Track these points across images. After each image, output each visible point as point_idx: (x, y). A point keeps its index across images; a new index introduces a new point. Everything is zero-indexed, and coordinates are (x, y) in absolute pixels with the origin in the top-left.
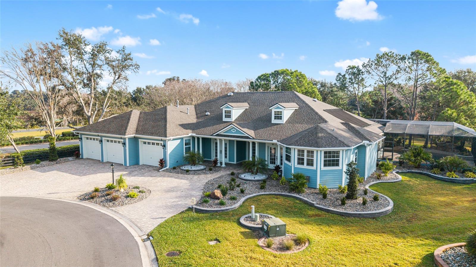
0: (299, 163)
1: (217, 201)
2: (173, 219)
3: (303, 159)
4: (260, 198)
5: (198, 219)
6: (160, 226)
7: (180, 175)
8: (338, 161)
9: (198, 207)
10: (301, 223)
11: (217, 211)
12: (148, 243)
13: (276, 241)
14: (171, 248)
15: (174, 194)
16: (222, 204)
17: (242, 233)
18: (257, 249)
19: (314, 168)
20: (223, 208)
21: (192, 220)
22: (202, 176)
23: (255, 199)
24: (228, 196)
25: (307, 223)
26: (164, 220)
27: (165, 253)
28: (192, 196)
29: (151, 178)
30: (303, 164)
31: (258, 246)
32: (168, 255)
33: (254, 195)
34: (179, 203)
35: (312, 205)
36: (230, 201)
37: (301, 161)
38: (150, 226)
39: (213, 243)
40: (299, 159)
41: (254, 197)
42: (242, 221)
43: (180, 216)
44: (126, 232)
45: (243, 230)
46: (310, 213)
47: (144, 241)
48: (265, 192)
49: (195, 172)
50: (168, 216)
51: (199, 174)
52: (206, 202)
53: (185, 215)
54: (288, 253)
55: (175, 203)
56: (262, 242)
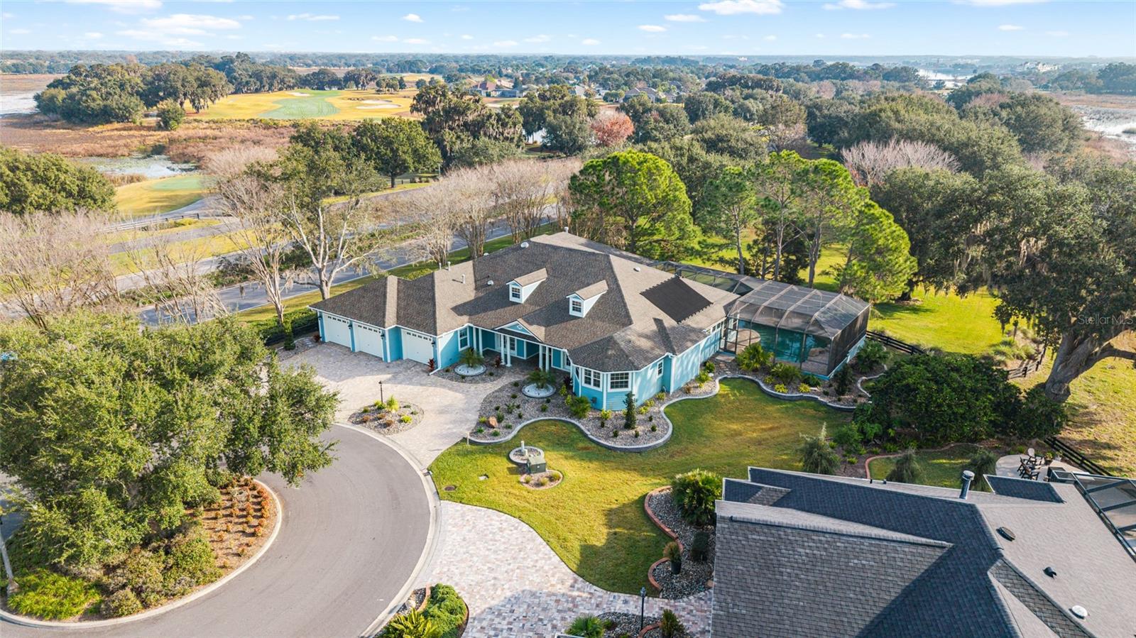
0: (586, 382)
1: (492, 431)
2: (448, 453)
3: (590, 379)
4: (537, 424)
5: (472, 453)
6: (437, 459)
7: (455, 383)
8: (627, 382)
9: (473, 439)
10: (566, 458)
11: (490, 444)
12: (429, 477)
13: (535, 477)
14: (448, 484)
15: (448, 416)
16: (496, 434)
17: (509, 469)
18: (517, 485)
19: (600, 389)
20: (497, 440)
21: (467, 454)
22: (481, 386)
23: (532, 426)
24: (503, 424)
25: (572, 458)
26: (440, 452)
27: (443, 489)
28: (468, 420)
29: (420, 388)
30: (590, 383)
31: (519, 482)
32: (446, 489)
33: (533, 420)
34: (455, 430)
35: (586, 436)
36: (505, 430)
37: (588, 381)
38: (429, 460)
39: (482, 478)
40: (586, 378)
41: (532, 423)
42: (512, 457)
43: (456, 448)
44: (407, 465)
45: (511, 465)
46: (581, 445)
47: (425, 475)
48: (545, 416)
49: (473, 380)
50: (444, 448)
51: (477, 382)
52: (480, 431)
53: (460, 447)
54: (542, 488)
55: (450, 431)
56: (523, 478)
